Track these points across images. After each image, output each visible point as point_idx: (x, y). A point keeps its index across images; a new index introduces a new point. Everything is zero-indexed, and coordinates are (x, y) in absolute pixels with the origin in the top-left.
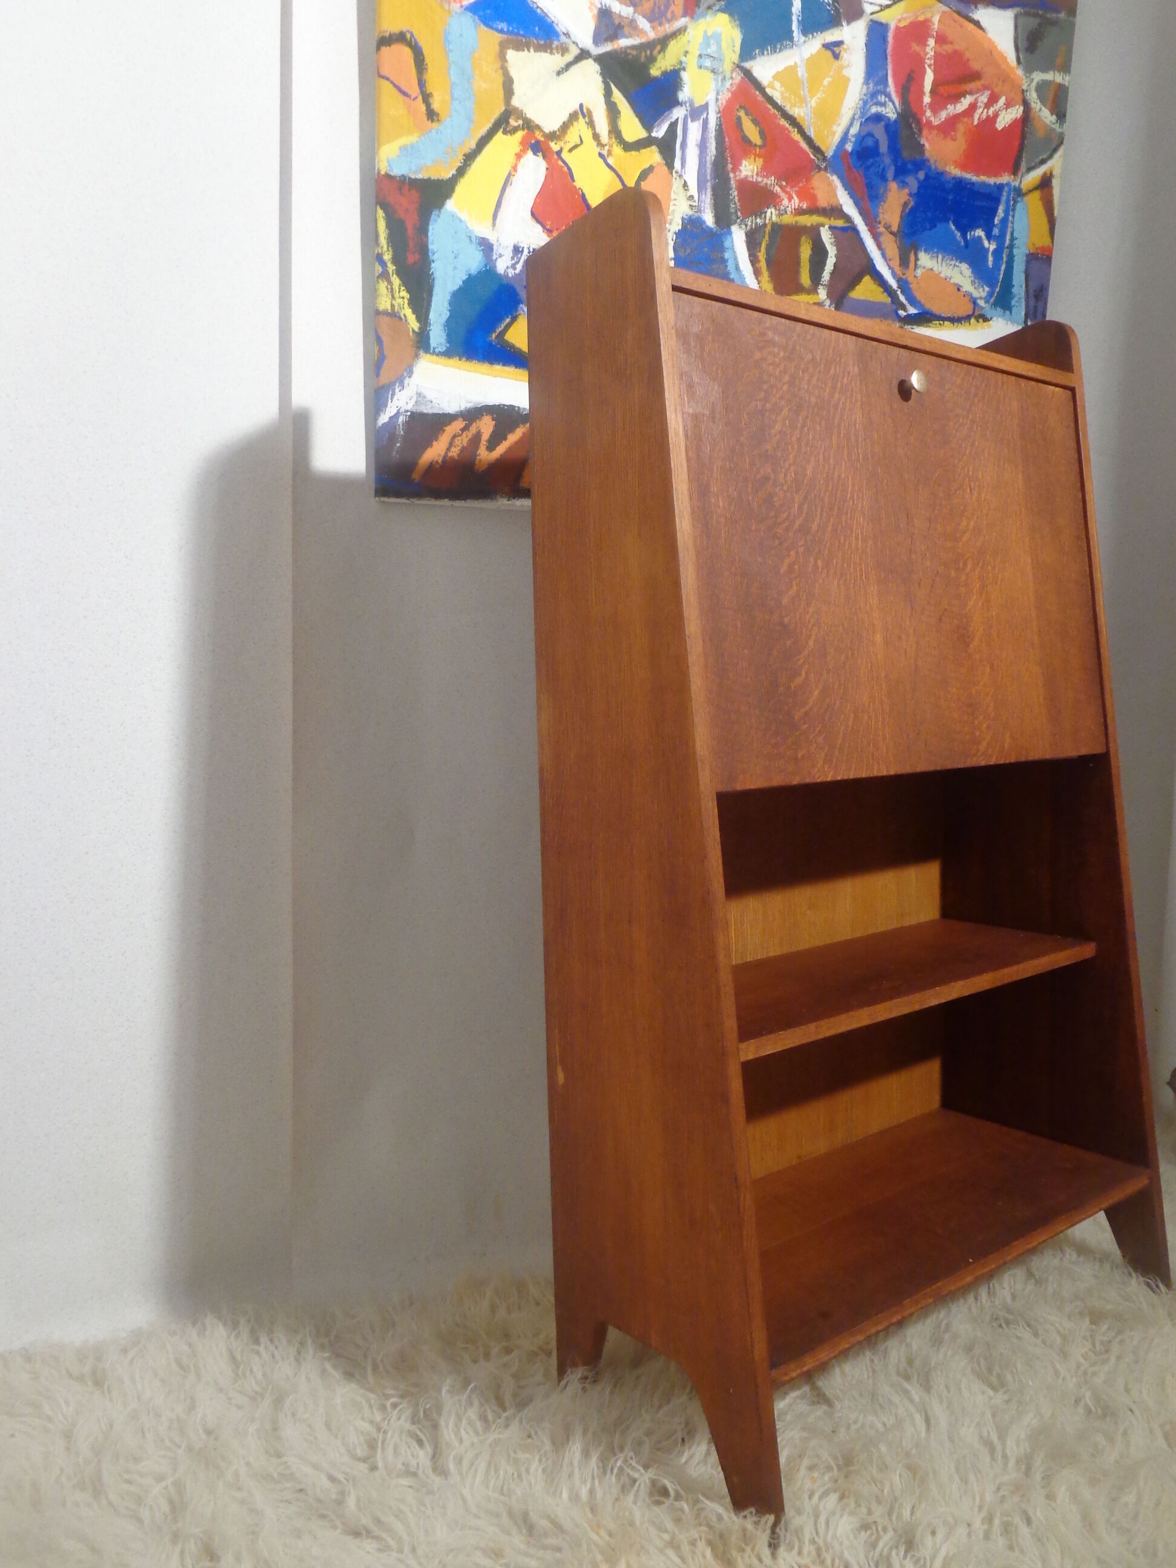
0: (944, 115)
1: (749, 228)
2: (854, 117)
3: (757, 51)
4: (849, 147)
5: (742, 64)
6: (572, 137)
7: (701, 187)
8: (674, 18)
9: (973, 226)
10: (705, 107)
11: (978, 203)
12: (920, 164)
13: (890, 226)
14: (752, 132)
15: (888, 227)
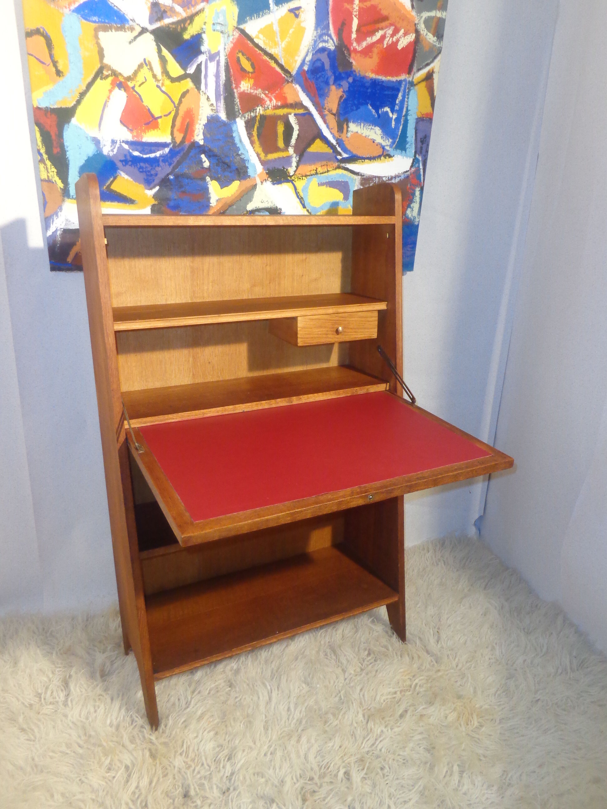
0: (364, 44)
1: (246, 119)
2: (308, 51)
3: (248, 18)
4: (306, 68)
5: (239, 27)
6: (140, 78)
7: (217, 99)
8: (196, 4)
9: (383, 106)
10: (218, 53)
11: (386, 93)
12: (349, 73)
13: (331, 110)
14: (246, 65)
15: (330, 111)
